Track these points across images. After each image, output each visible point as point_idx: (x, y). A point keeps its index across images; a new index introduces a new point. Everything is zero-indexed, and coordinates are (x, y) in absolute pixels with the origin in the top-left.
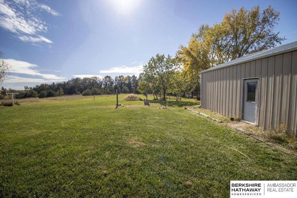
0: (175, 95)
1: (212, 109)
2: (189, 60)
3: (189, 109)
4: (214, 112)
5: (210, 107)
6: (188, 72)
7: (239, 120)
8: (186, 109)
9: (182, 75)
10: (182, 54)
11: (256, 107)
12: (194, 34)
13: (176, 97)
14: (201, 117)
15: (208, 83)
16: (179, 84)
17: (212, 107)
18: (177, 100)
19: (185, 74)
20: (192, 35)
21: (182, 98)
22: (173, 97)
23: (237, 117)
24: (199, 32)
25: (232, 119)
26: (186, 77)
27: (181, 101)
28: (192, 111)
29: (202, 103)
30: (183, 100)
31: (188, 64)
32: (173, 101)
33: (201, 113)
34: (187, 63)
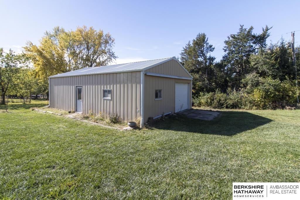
0: (22, 97)
1: (58, 108)
2: (41, 60)
3: (37, 110)
4: (60, 110)
5: (57, 106)
6: (40, 73)
7: (74, 112)
8: (33, 110)
9: (32, 75)
10: (31, 51)
11: (82, 103)
12: (48, 31)
13: (23, 100)
14: (47, 114)
15: (55, 87)
16: (28, 86)
17: (58, 106)
18: (24, 103)
19: (36, 75)
20: (45, 32)
21: (31, 100)
22: (19, 100)
23: (73, 110)
24: (54, 32)
25: (70, 112)
26: (37, 77)
27: (31, 104)
28: (40, 111)
29: (51, 104)
30: (33, 102)
31: (39, 64)
32: (18, 105)
33: (47, 112)
34: (37, 63)
